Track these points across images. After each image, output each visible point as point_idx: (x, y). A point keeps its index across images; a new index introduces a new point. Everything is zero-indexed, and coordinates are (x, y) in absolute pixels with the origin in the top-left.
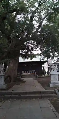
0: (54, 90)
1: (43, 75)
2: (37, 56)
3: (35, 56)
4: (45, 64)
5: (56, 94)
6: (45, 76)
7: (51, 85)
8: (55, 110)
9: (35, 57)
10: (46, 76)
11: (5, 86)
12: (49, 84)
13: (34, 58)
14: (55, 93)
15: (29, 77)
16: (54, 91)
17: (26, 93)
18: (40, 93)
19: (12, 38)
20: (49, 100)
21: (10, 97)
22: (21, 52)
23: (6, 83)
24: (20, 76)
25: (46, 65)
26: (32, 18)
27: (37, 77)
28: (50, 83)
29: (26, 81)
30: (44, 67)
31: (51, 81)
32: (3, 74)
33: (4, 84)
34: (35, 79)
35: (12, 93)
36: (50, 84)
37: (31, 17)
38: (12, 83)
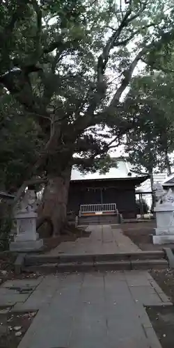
0: (163, 250)
1: (139, 216)
2: (120, 164)
3: (113, 163)
4: (142, 184)
5: (167, 259)
6: (143, 218)
7: (156, 239)
8: (159, 290)
9: (115, 166)
10: (148, 219)
11: (39, 244)
12: (152, 237)
13: (112, 170)
14: (165, 256)
15: (99, 223)
16: (161, 252)
17: (94, 258)
18: (129, 257)
19: (52, 122)
20: (150, 272)
21: (56, 266)
22: (75, 155)
23: (41, 236)
24: (74, 220)
25: (145, 186)
26: (104, 61)
27: (122, 220)
28: (155, 234)
29: (91, 232)
30: (141, 193)
31: (157, 230)
32: (34, 215)
33: (38, 240)
34: (117, 227)
35: (59, 258)
36: (154, 237)
37: (100, 58)
38: (54, 236)
